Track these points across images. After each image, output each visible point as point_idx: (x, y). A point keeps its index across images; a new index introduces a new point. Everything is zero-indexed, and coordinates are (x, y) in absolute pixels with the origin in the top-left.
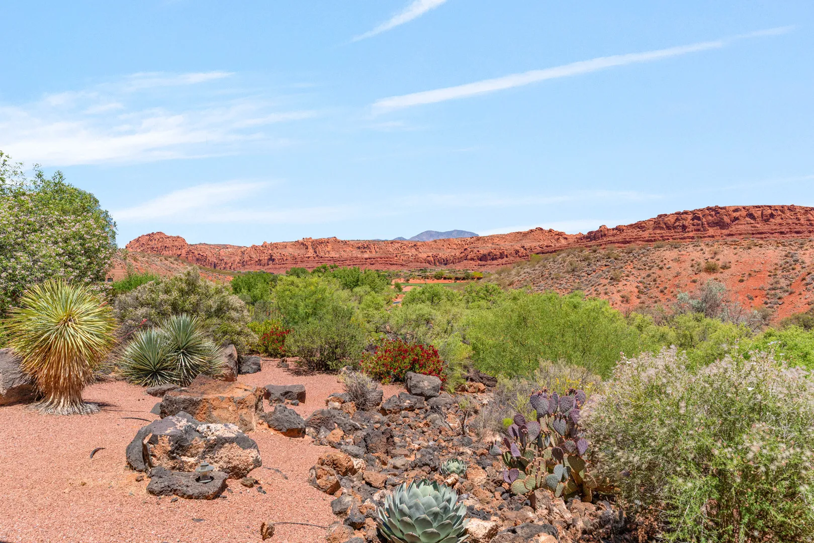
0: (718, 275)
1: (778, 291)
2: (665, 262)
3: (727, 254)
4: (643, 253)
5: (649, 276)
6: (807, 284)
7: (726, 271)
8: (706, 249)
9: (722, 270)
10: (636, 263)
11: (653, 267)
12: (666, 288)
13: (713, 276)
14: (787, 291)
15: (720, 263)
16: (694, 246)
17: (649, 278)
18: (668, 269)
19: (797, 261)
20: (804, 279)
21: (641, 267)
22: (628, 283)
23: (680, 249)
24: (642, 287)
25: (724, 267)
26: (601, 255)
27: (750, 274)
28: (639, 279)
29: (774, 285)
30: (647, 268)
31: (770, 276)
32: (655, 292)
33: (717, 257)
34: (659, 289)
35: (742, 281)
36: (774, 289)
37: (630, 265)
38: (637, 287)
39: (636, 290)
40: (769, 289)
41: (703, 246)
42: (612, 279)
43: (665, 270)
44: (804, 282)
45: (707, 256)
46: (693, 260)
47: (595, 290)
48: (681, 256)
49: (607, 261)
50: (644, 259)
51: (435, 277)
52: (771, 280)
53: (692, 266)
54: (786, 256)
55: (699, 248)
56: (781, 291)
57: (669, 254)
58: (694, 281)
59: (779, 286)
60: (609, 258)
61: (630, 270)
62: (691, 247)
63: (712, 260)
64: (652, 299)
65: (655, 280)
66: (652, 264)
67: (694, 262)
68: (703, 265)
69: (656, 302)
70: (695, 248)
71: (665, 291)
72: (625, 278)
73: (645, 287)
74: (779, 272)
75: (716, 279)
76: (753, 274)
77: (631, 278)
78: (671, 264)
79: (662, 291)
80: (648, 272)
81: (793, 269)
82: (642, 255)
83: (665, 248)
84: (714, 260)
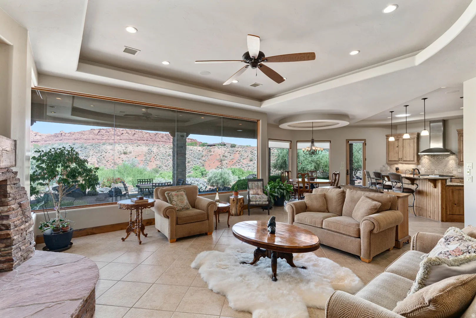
0: (128, 156)
1: (147, 161)
2: (107, 150)
3: (130, 148)
4: (97, 146)
5: (101, 155)
6: (155, 159)
7: (130, 154)
8: (123, 146)
9: (129, 154)
10: (95, 150)
11: (102, 152)
12: (109, 160)
13: (126, 156)
14: (149, 161)
15: (128, 151)
17: (101, 156)
18: (109, 153)
19: (152, 151)
20: (154, 157)
21: (97, 152)
22: (93, 158)
24: (99, 160)
25: (130, 153)
27: (138, 155)
28: (97, 157)
29: (146, 159)
30: (100, 152)
31: (144, 156)
32: (104, 162)
33: (127, 149)
34: (106, 161)
35: (136, 158)
36: (146, 160)
37: (92, 151)
38: (97, 160)
39: (97, 161)
40: (144, 160)
41: (122, 145)
42: (85, 156)
43: (107, 153)
44: (154, 158)
45: (124, 148)
48: (114, 148)
50: (98, 149)
52: (145, 157)
54: (149, 150)
55: (120, 145)
56: (148, 161)
57: (109, 147)
58: (119, 158)
59: (147, 159)
60: (82, 148)
61: (93, 153)
62: (117, 145)
64: (103, 165)
65: (104, 157)
66: (102, 151)
67: (119, 151)
68: (122, 152)
69: (105, 166)
71: (108, 161)
72: (91, 156)
73: (100, 160)
74: (147, 155)
75: (127, 157)
76: (139, 155)
77: (94, 156)
78: (110, 151)
79: (107, 162)
80: (101, 154)
81: (151, 154)
82: (97, 147)
83: (107, 145)
84: (126, 150)
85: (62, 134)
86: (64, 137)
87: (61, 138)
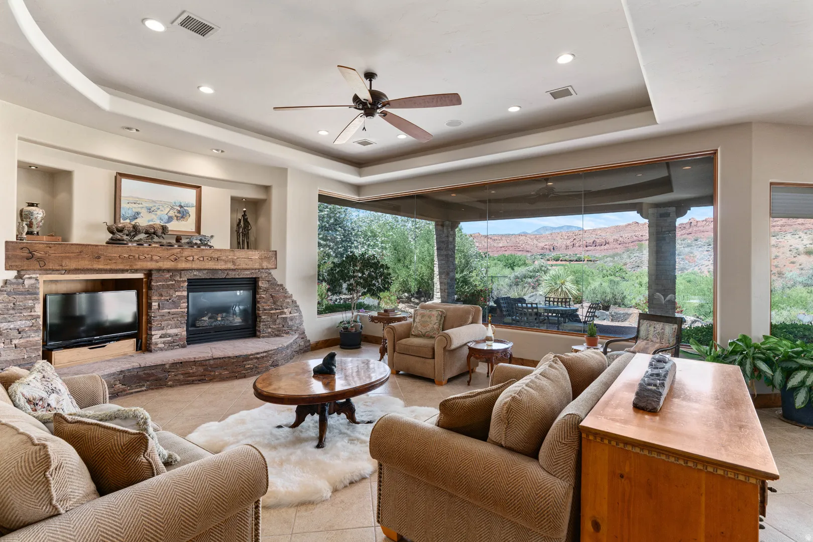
8: (805, 237)
16: (793, 234)
23: (778, 237)
26: (702, 243)
41: (801, 234)
45: (806, 242)
46: (791, 246)
47: (699, 269)
48: (779, 243)
49: (708, 248)
51: (554, 260)
53: (790, 251)
55: (797, 236)
58: (793, 263)
62: (789, 236)
63: (810, 246)
68: (801, 248)
70: (793, 236)
85: (692, 224)
86: (695, 229)
87: (690, 230)
